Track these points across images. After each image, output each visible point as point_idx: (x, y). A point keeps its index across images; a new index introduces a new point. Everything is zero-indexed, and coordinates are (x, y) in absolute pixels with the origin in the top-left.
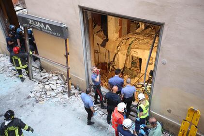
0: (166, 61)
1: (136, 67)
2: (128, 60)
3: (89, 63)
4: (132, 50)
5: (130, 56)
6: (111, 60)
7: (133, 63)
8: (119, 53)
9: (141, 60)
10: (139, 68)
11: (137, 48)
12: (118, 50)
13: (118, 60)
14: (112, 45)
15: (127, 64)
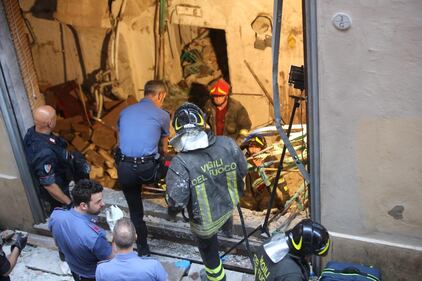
0: (350, 18)
1: (204, 71)
2: (167, 51)
3: (18, 96)
4: (175, 2)
5: (171, 28)
6: (92, 62)
7: (188, 56)
8: (122, 27)
9: (218, 38)
10: (218, 73)
12: (115, 11)
13: (123, 59)
15: (168, 68)
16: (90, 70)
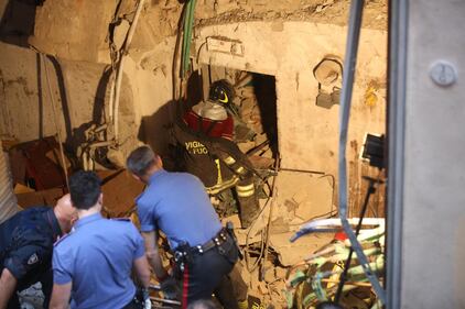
0: (455, 69)
4: (205, 32)
6: (81, 112)
9: (264, 87)
11: (232, 17)
12: (118, 41)
13: (126, 110)
14: (77, 20)
16: (76, 123)
